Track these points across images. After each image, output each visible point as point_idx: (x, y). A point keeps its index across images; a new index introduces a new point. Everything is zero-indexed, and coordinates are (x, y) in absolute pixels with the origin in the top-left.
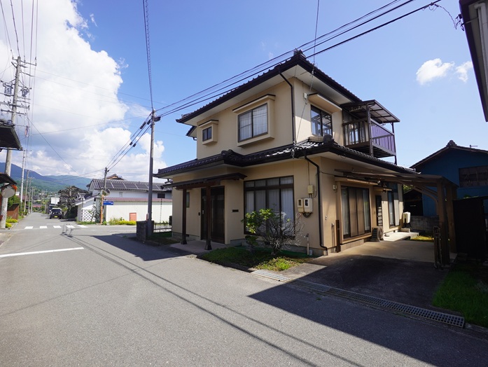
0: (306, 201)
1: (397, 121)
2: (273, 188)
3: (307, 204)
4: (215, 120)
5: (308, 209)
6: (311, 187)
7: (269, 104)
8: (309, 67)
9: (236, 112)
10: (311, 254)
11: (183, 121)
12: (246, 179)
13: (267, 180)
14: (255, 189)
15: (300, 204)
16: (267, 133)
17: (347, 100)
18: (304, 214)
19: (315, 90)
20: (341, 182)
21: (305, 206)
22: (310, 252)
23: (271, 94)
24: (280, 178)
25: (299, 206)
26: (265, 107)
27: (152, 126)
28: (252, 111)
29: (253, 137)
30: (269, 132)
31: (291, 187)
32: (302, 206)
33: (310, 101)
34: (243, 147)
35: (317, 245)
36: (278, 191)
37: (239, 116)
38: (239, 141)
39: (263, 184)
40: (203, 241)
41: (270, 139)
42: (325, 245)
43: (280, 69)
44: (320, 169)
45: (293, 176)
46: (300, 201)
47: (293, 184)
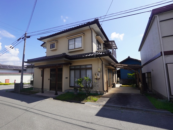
0: (98, 74)
1: (117, 49)
2: (83, 69)
3: (98, 75)
4: (57, 41)
5: (99, 77)
6: (100, 68)
7: (82, 37)
8: (99, 26)
9: (67, 38)
10: (99, 94)
12: (72, 65)
13: (80, 66)
14: (75, 69)
15: (95, 75)
18: (97, 79)
20: (108, 67)
21: (97, 76)
23: (83, 33)
24: (86, 65)
25: (95, 76)
26: (81, 38)
27: (25, 40)
28: (75, 39)
29: (75, 49)
30: (82, 47)
31: (91, 69)
32: (96, 76)
34: (70, 52)
35: (102, 90)
36: (85, 70)
37: (69, 40)
38: (68, 50)
39: (79, 67)
40: (50, 91)
41: (83, 50)
42: (105, 90)
43: (89, 24)
44: (103, 62)
45: (92, 64)
46: (95, 74)
47: (92, 67)
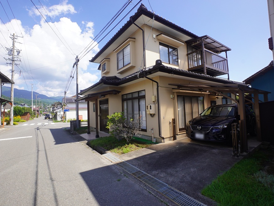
0: (151, 106)
1: (229, 50)
2: (135, 98)
5: (152, 111)
6: (154, 97)
7: (131, 44)
8: (150, 15)
9: (116, 52)
10: (155, 142)
11: (93, 60)
13: (132, 93)
14: (127, 100)
15: (147, 109)
16: (130, 63)
17: (188, 38)
18: (150, 115)
19: (161, 32)
20: (177, 92)
21: (150, 110)
22: (154, 140)
23: (132, 37)
24: (138, 92)
26: (129, 46)
27: (77, 65)
28: (123, 49)
29: (124, 67)
30: (131, 63)
31: (144, 97)
33: (158, 40)
34: (121, 73)
35: (158, 136)
36: (137, 100)
37: (117, 54)
38: (118, 69)
39: (130, 96)
41: (132, 67)
42: (163, 136)
44: (159, 85)
45: (145, 90)
46: (147, 106)
47: (145, 95)
